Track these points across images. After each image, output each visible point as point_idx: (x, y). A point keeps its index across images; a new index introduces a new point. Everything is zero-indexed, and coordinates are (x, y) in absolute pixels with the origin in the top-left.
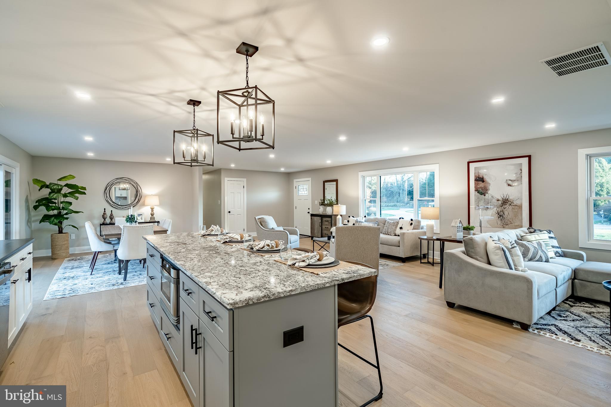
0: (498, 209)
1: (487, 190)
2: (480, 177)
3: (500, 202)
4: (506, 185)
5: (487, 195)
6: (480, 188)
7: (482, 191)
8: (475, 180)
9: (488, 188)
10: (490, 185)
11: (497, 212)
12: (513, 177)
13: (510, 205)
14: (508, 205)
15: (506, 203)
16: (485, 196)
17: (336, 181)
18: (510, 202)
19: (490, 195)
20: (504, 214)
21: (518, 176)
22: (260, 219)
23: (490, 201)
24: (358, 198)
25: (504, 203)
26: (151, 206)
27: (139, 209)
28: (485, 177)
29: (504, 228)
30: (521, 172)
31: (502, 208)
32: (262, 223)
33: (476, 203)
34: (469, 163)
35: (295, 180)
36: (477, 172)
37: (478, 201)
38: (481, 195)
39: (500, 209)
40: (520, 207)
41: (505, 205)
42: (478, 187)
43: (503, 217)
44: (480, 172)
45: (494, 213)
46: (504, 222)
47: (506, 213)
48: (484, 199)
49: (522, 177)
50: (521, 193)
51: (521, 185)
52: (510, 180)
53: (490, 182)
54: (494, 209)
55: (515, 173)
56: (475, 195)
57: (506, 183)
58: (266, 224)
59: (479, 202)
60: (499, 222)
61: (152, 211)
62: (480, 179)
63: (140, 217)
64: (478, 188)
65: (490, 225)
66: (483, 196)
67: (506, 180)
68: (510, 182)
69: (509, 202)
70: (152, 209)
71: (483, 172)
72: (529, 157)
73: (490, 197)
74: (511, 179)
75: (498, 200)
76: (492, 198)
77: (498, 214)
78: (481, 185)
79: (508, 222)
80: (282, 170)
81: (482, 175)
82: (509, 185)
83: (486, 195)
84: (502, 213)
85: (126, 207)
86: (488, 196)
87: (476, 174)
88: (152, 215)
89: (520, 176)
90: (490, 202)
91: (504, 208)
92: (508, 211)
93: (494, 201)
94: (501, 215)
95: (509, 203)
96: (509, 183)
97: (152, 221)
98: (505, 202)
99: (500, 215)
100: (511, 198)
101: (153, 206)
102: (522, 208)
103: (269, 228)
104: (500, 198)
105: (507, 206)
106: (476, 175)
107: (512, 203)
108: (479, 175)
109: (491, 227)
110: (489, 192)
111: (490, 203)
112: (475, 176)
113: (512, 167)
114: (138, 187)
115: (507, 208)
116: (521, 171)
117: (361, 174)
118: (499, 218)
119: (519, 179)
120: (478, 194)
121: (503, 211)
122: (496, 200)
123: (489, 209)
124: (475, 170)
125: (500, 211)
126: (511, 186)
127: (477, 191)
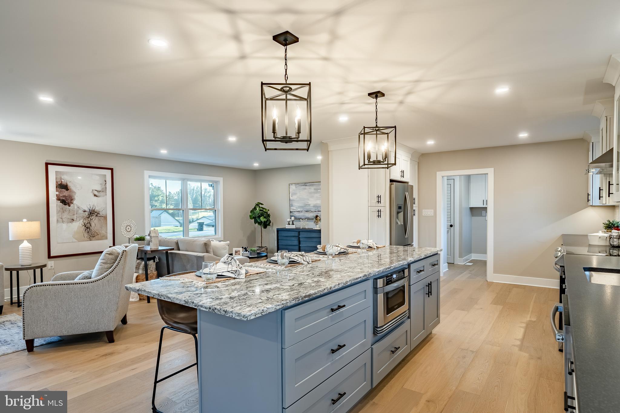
0: (84, 221)
1: (72, 200)
2: (63, 184)
3: (87, 213)
4: (92, 195)
5: (72, 205)
6: (63, 197)
7: (66, 201)
8: (57, 187)
9: (73, 198)
10: (75, 194)
11: (83, 224)
12: (99, 188)
13: (97, 216)
14: (94, 216)
15: (92, 214)
16: (70, 206)
18: (97, 212)
19: (75, 206)
20: (91, 226)
21: (103, 187)
25: (91, 214)
28: (69, 184)
29: (90, 240)
30: (106, 184)
31: (89, 219)
33: (58, 214)
34: (47, 164)
36: (58, 177)
37: (60, 212)
38: (65, 205)
39: (86, 222)
40: (105, 218)
41: (92, 216)
42: (61, 195)
43: (89, 229)
44: (62, 177)
45: (81, 225)
46: (91, 234)
47: (93, 225)
48: (68, 210)
49: (106, 188)
50: (106, 204)
52: (95, 190)
53: (75, 191)
54: (80, 221)
55: (100, 184)
56: (56, 205)
57: (92, 193)
59: (62, 214)
60: (86, 235)
62: (62, 186)
64: (61, 197)
65: (76, 239)
66: (67, 206)
67: (92, 190)
68: (96, 193)
69: (95, 213)
71: (66, 179)
72: (112, 170)
73: (76, 207)
74: (97, 190)
75: (85, 211)
76: (78, 208)
77: (85, 226)
78: (66, 193)
79: (95, 234)
81: (66, 182)
82: (95, 195)
83: (71, 206)
84: (89, 225)
86: (74, 207)
87: (57, 179)
89: (105, 187)
90: (75, 213)
91: (91, 220)
92: (95, 222)
93: (81, 211)
94: (88, 228)
95: (95, 214)
98: (92, 213)
99: (87, 227)
100: (97, 209)
102: (107, 219)
104: (87, 209)
105: (93, 217)
106: (58, 181)
107: (98, 214)
108: (62, 182)
109: (78, 241)
110: (75, 202)
111: (77, 214)
113: (98, 178)
115: (94, 219)
116: (106, 182)
118: (85, 230)
119: (104, 190)
120: (61, 204)
121: (89, 222)
122: (82, 211)
123: (74, 222)
124: (56, 175)
125: (87, 223)
126: (97, 196)
127: (60, 200)
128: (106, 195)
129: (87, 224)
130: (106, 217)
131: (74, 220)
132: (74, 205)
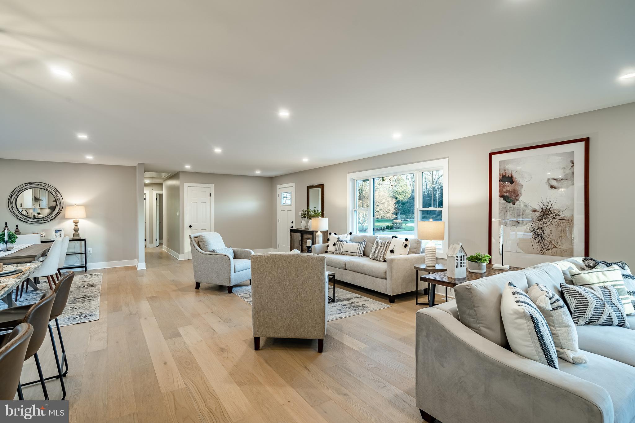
0: (534, 225)
1: (517, 196)
2: (507, 175)
3: (537, 214)
4: (547, 187)
5: (517, 203)
6: (507, 193)
7: (509, 198)
8: (500, 181)
9: (519, 193)
10: (522, 188)
11: (532, 230)
12: (560, 176)
13: (554, 218)
14: (550, 218)
15: (547, 215)
16: (514, 204)
17: (322, 186)
18: (554, 213)
19: (521, 203)
20: (544, 233)
21: (568, 172)
22: (197, 237)
23: (523, 213)
24: (346, 209)
25: (544, 215)
26: (75, 219)
27: (59, 223)
28: (515, 175)
29: (543, 254)
30: (573, 166)
31: (541, 223)
32: (200, 243)
33: (501, 215)
34: (490, 155)
35: (278, 187)
36: (502, 168)
37: (504, 212)
38: (509, 202)
39: (536, 226)
40: (570, 222)
41: (545, 218)
42: (505, 190)
43: (541, 237)
44: (507, 167)
45: (528, 230)
46: (544, 245)
47: (547, 231)
48: (512, 209)
49: (573, 173)
50: (573, 199)
51: (571, 186)
52: (553, 179)
53: (522, 183)
54: (528, 225)
55: (562, 168)
56: (499, 203)
57: (548, 184)
58: (206, 244)
59: (505, 214)
60: (536, 245)
61: (75, 226)
62: (507, 179)
63: (59, 233)
64: (504, 192)
65: (522, 249)
66: (511, 204)
67: (548, 179)
68: (554, 183)
69: (552, 213)
70: (75, 223)
71: (511, 168)
72: (587, 141)
73: (522, 206)
74: (556, 177)
75: (535, 211)
76: (525, 207)
77: (535, 233)
78: (509, 187)
79: (550, 245)
80: (258, 172)
81: (511, 173)
82: (552, 187)
83: (516, 203)
84: (541, 231)
85: (40, 221)
86: (520, 205)
87: (501, 170)
88: (76, 230)
89: (570, 171)
90: (521, 214)
91: (544, 224)
92: (551, 227)
93: (529, 211)
94: (539, 235)
95: (552, 215)
96: (552, 184)
97: (76, 238)
98: (546, 213)
99: (538, 235)
100: (555, 207)
101: (77, 219)
102: (573, 224)
103: (209, 250)
104: (537, 208)
105: (549, 220)
106: (501, 173)
107: (556, 215)
108: (506, 173)
109: (522, 252)
110: (521, 198)
111: (523, 214)
112: (500, 174)
113: (558, 158)
114: (59, 194)
115: (548, 223)
116: (573, 163)
117: (350, 176)
118: (535, 238)
119: (569, 178)
120: (504, 201)
121: (542, 227)
122: (531, 211)
123: (520, 225)
124: (500, 166)
125: (537, 228)
126: (555, 188)
127: (504, 197)
128: (573, 184)
129: (538, 229)
130: (572, 220)
131: (519, 223)
132: (520, 202)
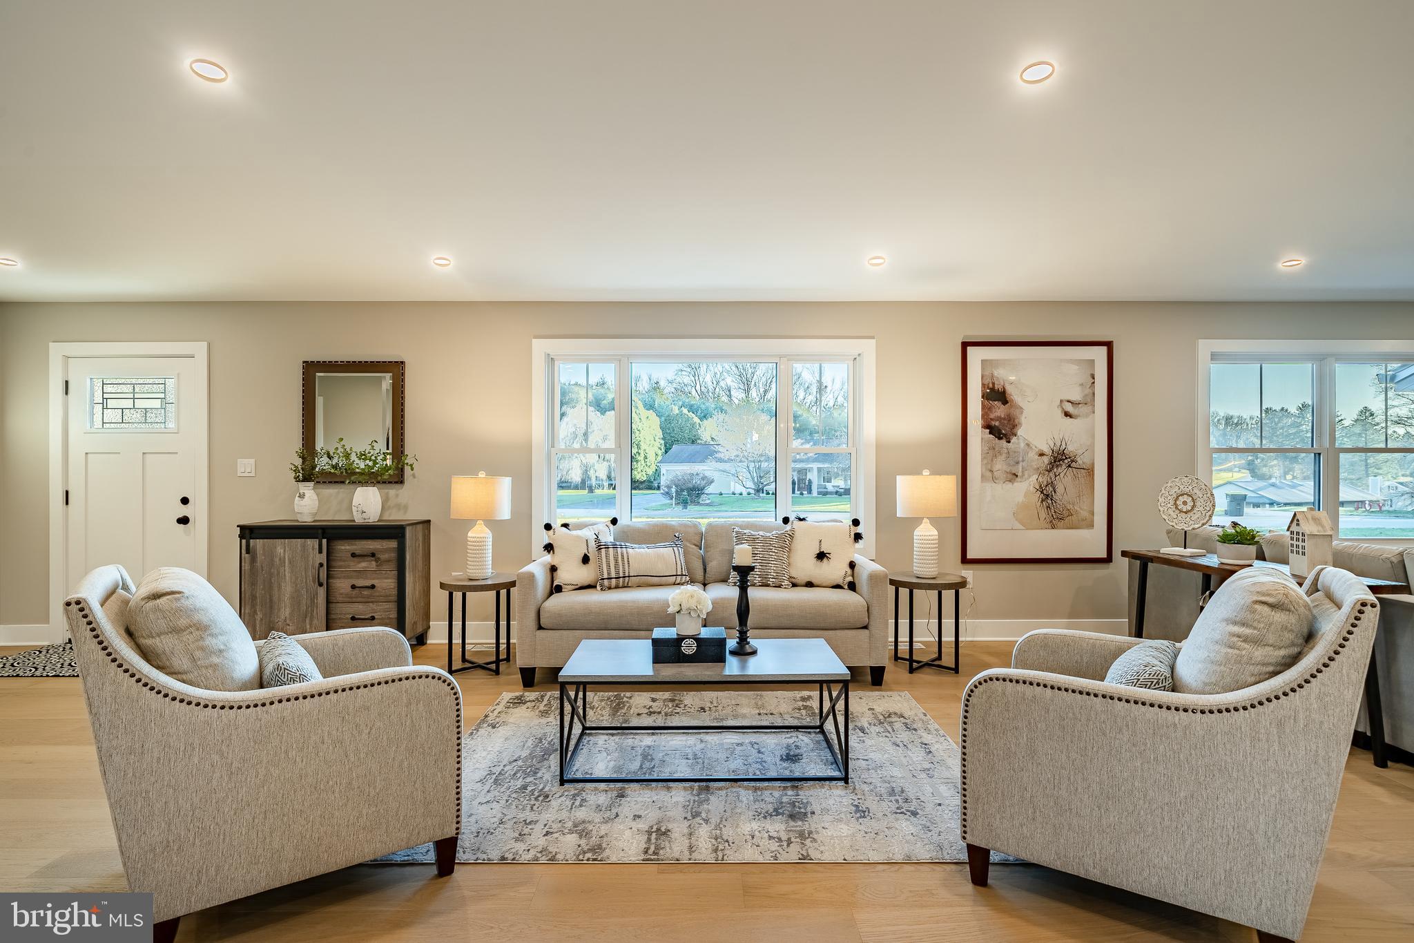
0: (1040, 479)
1: (1014, 426)
2: (996, 388)
3: (1046, 460)
4: (1060, 414)
5: (1014, 440)
6: (996, 420)
7: (1000, 430)
8: (982, 397)
9: (1016, 421)
10: (1022, 412)
11: (1038, 488)
12: (1076, 397)
13: (1069, 466)
14: (1064, 467)
15: (1059, 461)
16: (1009, 442)
17: (396, 369)
18: (1069, 458)
19: (1021, 441)
20: (1055, 492)
21: (1088, 391)
23: (1023, 458)
24: (528, 448)
25: (1055, 462)
28: (1010, 390)
29: (1053, 527)
30: (1094, 383)
31: (1052, 474)
33: (985, 462)
34: (965, 345)
36: (987, 373)
37: (990, 455)
38: (1000, 438)
39: (1044, 480)
40: (1090, 471)
41: (1057, 466)
42: (992, 416)
43: (1052, 500)
44: (996, 374)
45: (1032, 488)
46: (1055, 512)
47: (1060, 489)
48: (1006, 451)
49: (1094, 394)
50: (1093, 436)
51: (1093, 415)
52: (1068, 401)
53: (1021, 404)
54: (1031, 479)
55: (1080, 385)
56: (982, 439)
57: (1060, 408)
59: (992, 460)
60: (1043, 514)
62: (996, 395)
64: (991, 419)
65: (1020, 521)
66: (1003, 442)
67: (1061, 401)
68: (1069, 407)
69: (1066, 458)
71: (1007, 377)
72: (1109, 345)
73: (1022, 445)
74: (1073, 399)
75: (1042, 455)
76: (1026, 448)
77: (1042, 492)
78: (999, 410)
79: (1064, 512)
81: (1002, 384)
82: (1067, 414)
83: (1012, 441)
84: (1051, 489)
86: (1018, 444)
87: (985, 378)
89: (1091, 392)
90: (1021, 459)
91: (1055, 476)
92: (1066, 482)
93: (1032, 455)
94: (1048, 495)
95: (1066, 461)
96: (1066, 410)
98: (1059, 459)
99: (1046, 494)
100: (1071, 448)
102: (1093, 475)
104: (1046, 450)
105: (1062, 470)
106: (986, 382)
107: (1072, 461)
108: (993, 384)
109: (1024, 528)
110: (1020, 432)
111: (1023, 461)
112: (983, 385)
113: (1074, 368)
115: (1062, 475)
116: (1094, 378)
117: (540, 347)
118: (1042, 501)
119: (1089, 400)
120: (992, 436)
121: (1052, 482)
122: (1036, 453)
123: (1018, 479)
124: (983, 369)
125: (1045, 483)
126: (1071, 416)
127: (990, 427)
128: (1094, 412)
129: (1046, 486)
130: (1093, 471)
131: (1017, 476)
132: (1018, 439)
